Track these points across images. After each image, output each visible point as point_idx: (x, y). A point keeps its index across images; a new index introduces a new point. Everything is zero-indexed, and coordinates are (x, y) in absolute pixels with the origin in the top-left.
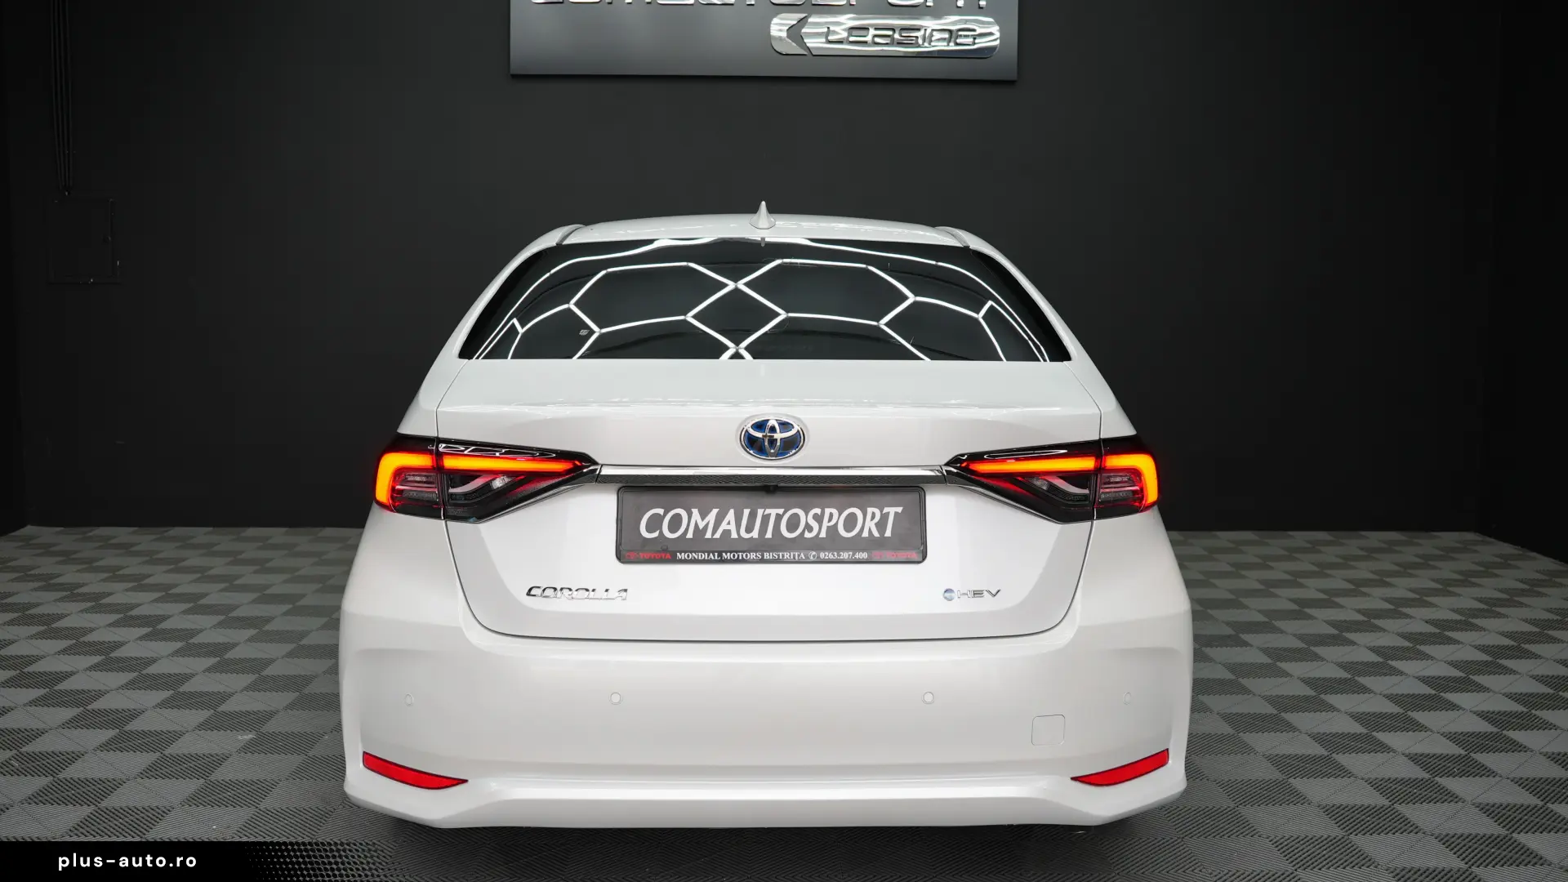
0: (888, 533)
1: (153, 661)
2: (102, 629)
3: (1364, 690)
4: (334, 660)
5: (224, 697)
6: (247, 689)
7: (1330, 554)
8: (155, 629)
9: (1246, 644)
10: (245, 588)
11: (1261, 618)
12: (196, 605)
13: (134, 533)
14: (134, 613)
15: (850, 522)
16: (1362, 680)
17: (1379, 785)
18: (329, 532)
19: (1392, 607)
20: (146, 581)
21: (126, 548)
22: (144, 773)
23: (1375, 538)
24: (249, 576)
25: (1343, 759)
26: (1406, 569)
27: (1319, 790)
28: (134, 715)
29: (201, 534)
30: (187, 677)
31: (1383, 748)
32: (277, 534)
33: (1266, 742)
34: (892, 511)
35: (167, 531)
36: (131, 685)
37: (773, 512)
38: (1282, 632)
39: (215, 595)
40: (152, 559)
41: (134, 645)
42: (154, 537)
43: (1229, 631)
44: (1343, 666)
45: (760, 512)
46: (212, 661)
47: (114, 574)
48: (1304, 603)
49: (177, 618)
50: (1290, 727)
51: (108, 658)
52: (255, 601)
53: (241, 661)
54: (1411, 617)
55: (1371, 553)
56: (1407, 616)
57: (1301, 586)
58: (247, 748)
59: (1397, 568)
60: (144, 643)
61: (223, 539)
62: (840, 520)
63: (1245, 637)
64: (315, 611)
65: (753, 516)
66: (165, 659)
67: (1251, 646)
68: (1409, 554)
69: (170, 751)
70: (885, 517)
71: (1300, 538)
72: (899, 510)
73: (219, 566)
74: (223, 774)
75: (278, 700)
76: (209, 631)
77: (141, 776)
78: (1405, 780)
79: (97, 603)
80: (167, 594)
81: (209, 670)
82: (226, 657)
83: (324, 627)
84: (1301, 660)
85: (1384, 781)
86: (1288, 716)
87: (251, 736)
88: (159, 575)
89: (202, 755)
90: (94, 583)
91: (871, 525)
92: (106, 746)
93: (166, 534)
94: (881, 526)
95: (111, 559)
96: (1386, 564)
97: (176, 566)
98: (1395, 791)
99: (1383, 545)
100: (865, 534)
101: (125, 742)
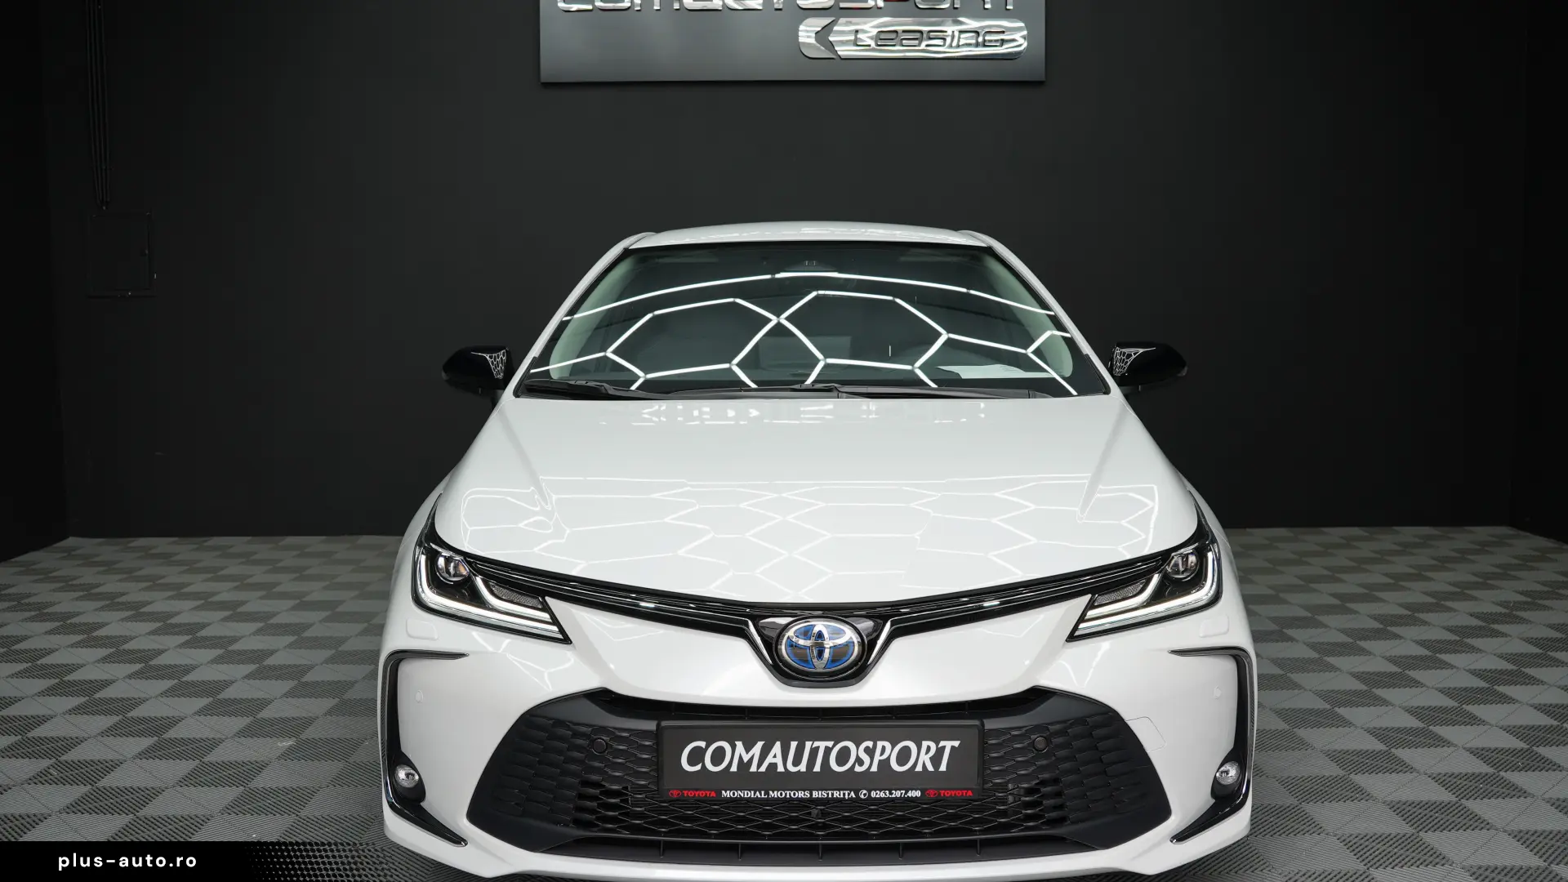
1: (193, 668)
2: (141, 635)
3: (1416, 683)
4: (373, 667)
5: (263, 704)
6: (286, 695)
7: (1366, 549)
8: (194, 636)
9: (1291, 639)
10: (284, 596)
11: (1303, 613)
12: (235, 613)
13: (174, 542)
14: (173, 621)
16: (1412, 673)
17: (1443, 780)
18: (365, 540)
19: (1434, 601)
20: (185, 590)
21: (167, 558)
22: (183, 780)
23: (1409, 533)
24: (287, 583)
25: (1404, 754)
26: (1443, 563)
27: (1382, 786)
28: (173, 722)
29: (239, 543)
30: (227, 684)
31: (1442, 742)
32: (315, 543)
33: (1322, 738)
35: (206, 541)
36: (169, 693)
38: (1326, 626)
39: (255, 603)
40: (192, 568)
41: (173, 651)
42: (195, 546)
43: (1273, 627)
44: (1393, 660)
46: (252, 667)
47: (155, 583)
48: (1345, 598)
49: (216, 625)
50: (1345, 723)
51: (147, 666)
52: (294, 608)
53: (281, 667)
54: (1455, 611)
55: (1405, 549)
56: (1449, 609)
57: (1340, 580)
58: (288, 754)
59: (1434, 562)
60: (182, 651)
61: (261, 547)
63: (1290, 632)
64: (353, 617)
66: (205, 666)
67: (1297, 641)
68: (1445, 548)
69: (211, 758)
71: (1335, 534)
73: (259, 574)
74: (262, 781)
75: (316, 706)
76: (249, 639)
77: (181, 784)
78: (1469, 775)
79: (137, 612)
80: (207, 602)
81: (248, 677)
82: (265, 663)
83: (365, 632)
84: (1349, 655)
85: (1448, 775)
86: (1341, 711)
87: (290, 743)
88: (198, 584)
89: (241, 763)
90: (134, 592)
92: (146, 754)
93: (206, 544)
95: (151, 569)
96: (1423, 558)
97: (215, 574)
98: (1460, 786)
99: (1417, 540)
101: (164, 750)
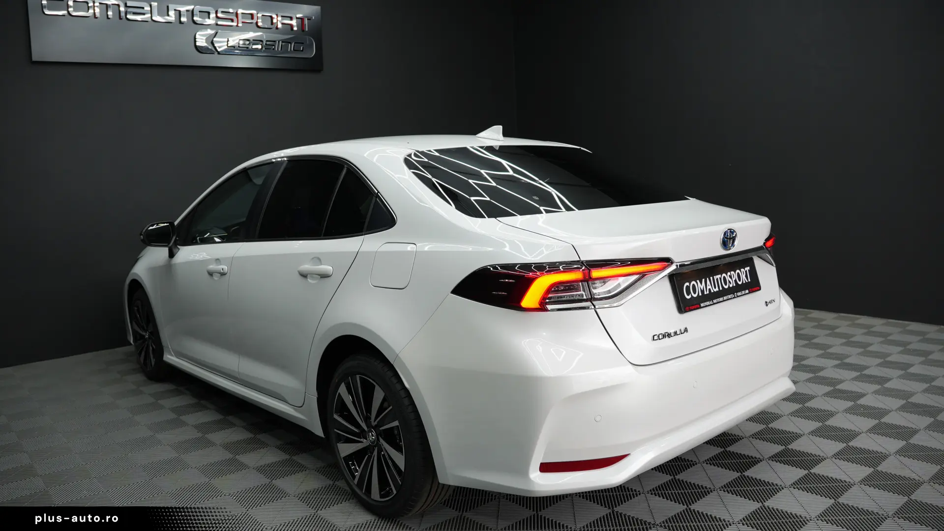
0: (749, 280)
15: (739, 276)
37: (718, 276)
45: (715, 277)
70: (746, 272)
72: (748, 269)
91: (744, 277)
94: (747, 277)
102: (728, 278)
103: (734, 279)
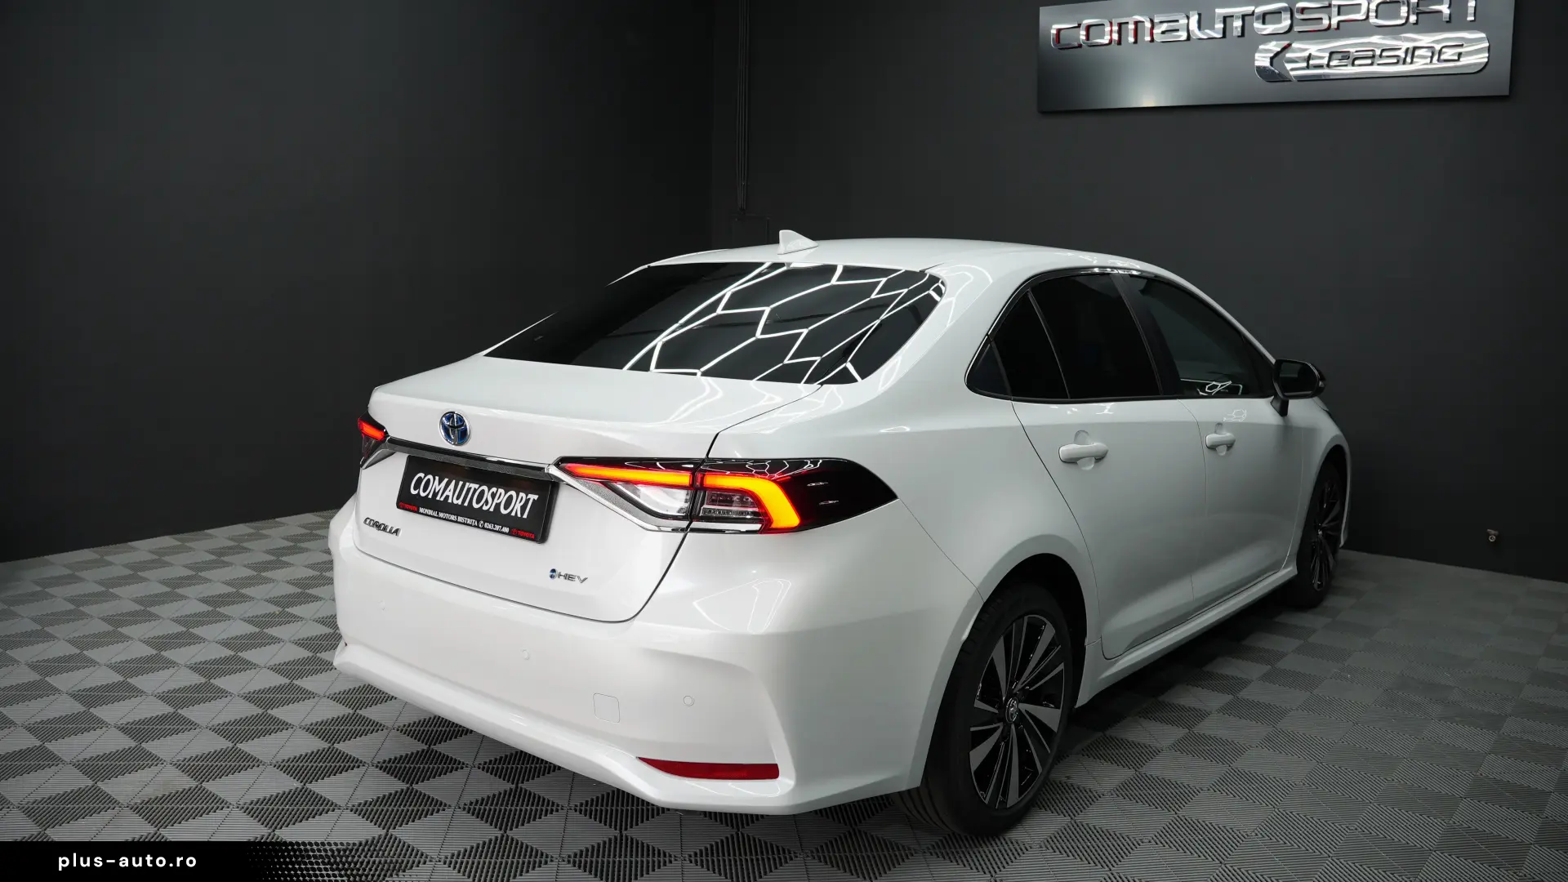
0: (525, 516)
15: (509, 500)
34: (533, 497)
37: (474, 486)
45: (467, 484)
62: (503, 499)
65: (463, 486)
70: (527, 501)
72: (536, 497)
91: (518, 506)
94: (523, 508)
100: (513, 514)
102: (488, 495)
103: (496, 501)
